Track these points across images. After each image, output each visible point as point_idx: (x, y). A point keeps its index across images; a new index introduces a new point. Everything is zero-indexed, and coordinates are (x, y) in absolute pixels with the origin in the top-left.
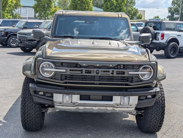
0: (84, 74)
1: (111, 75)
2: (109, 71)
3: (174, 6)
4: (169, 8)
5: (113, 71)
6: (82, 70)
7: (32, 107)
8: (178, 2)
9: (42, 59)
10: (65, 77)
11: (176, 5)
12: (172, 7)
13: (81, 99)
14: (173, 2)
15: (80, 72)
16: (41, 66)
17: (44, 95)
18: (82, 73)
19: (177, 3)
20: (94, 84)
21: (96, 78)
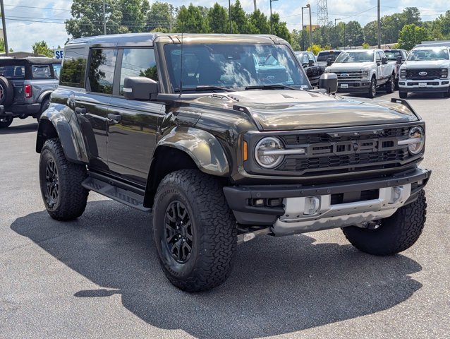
0: (335, 152)
1: (375, 150)
2: (372, 144)
3: (77, 17)
4: (66, 23)
5: (377, 142)
6: (332, 146)
7: (226, 236)
8: (86, 8)
9: (259, 132)
10: (302, 162)
11: (81, 15)
12: (74, 18)
13: (333, 202)
14: (74, 7)
15: (329, 150)
16: (257, 147)
17: (264, 205)
18: (332, 152)
19: (83, 10)
20: (346, 170)
21: (352, 159)
